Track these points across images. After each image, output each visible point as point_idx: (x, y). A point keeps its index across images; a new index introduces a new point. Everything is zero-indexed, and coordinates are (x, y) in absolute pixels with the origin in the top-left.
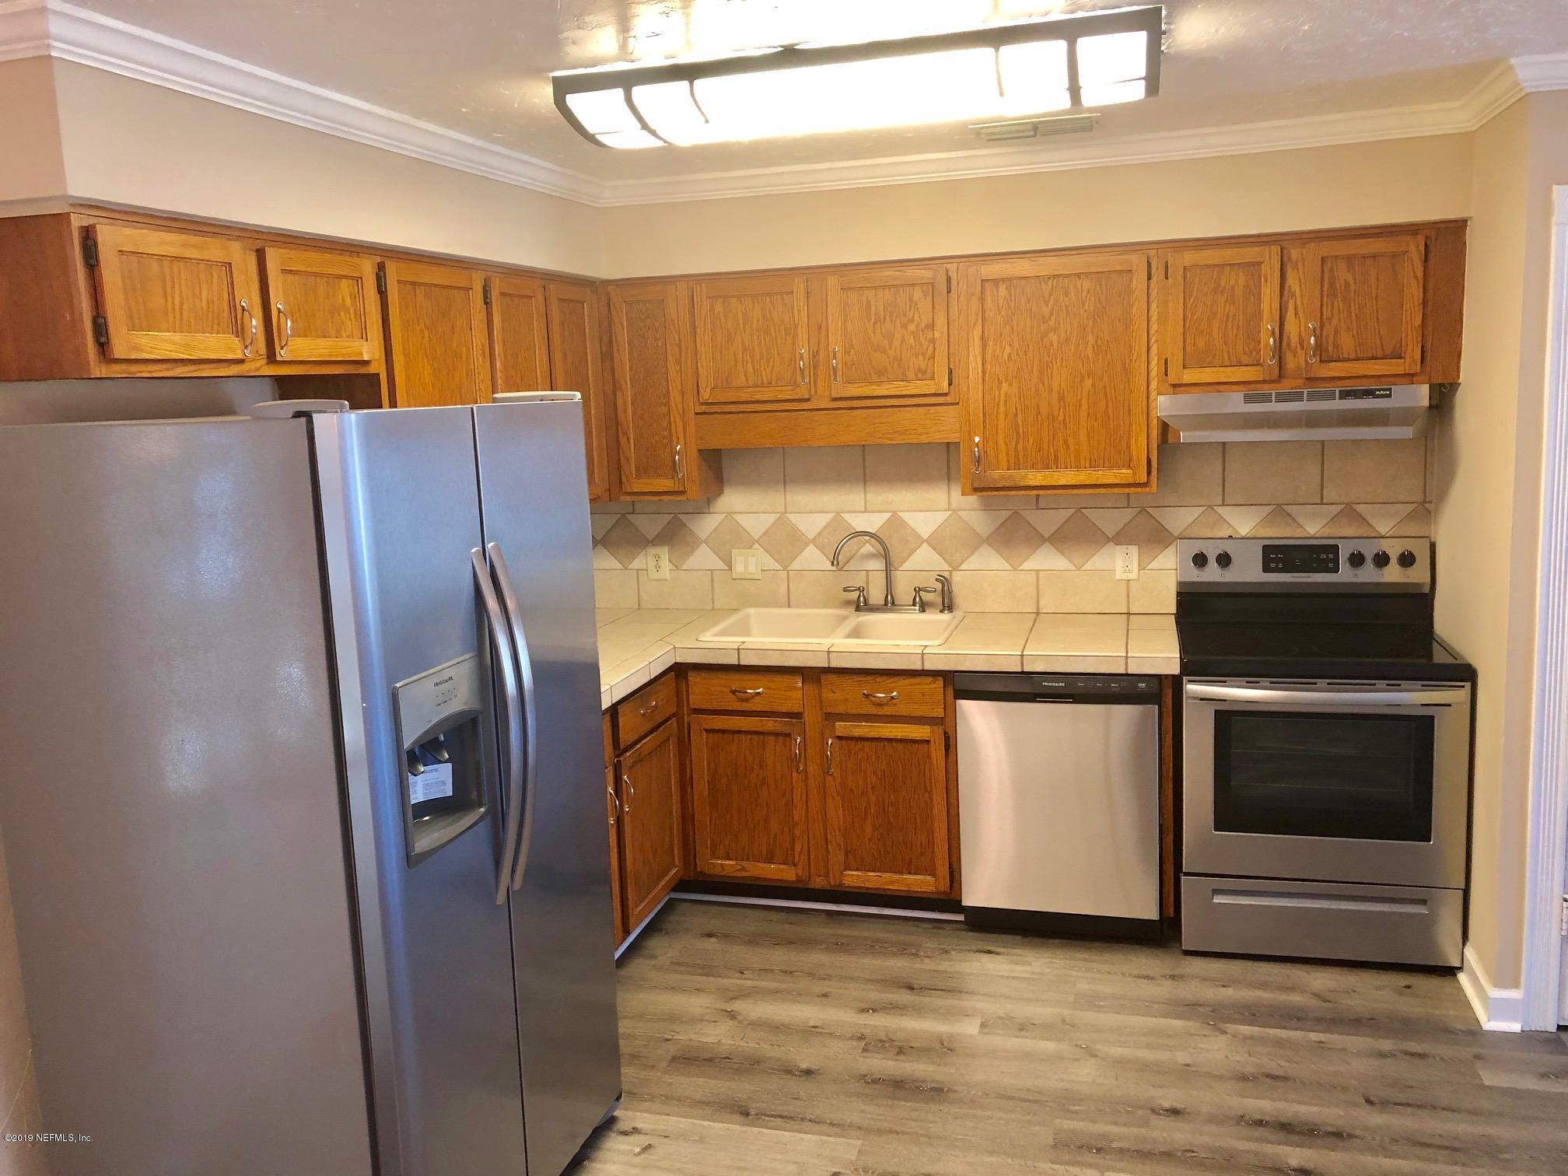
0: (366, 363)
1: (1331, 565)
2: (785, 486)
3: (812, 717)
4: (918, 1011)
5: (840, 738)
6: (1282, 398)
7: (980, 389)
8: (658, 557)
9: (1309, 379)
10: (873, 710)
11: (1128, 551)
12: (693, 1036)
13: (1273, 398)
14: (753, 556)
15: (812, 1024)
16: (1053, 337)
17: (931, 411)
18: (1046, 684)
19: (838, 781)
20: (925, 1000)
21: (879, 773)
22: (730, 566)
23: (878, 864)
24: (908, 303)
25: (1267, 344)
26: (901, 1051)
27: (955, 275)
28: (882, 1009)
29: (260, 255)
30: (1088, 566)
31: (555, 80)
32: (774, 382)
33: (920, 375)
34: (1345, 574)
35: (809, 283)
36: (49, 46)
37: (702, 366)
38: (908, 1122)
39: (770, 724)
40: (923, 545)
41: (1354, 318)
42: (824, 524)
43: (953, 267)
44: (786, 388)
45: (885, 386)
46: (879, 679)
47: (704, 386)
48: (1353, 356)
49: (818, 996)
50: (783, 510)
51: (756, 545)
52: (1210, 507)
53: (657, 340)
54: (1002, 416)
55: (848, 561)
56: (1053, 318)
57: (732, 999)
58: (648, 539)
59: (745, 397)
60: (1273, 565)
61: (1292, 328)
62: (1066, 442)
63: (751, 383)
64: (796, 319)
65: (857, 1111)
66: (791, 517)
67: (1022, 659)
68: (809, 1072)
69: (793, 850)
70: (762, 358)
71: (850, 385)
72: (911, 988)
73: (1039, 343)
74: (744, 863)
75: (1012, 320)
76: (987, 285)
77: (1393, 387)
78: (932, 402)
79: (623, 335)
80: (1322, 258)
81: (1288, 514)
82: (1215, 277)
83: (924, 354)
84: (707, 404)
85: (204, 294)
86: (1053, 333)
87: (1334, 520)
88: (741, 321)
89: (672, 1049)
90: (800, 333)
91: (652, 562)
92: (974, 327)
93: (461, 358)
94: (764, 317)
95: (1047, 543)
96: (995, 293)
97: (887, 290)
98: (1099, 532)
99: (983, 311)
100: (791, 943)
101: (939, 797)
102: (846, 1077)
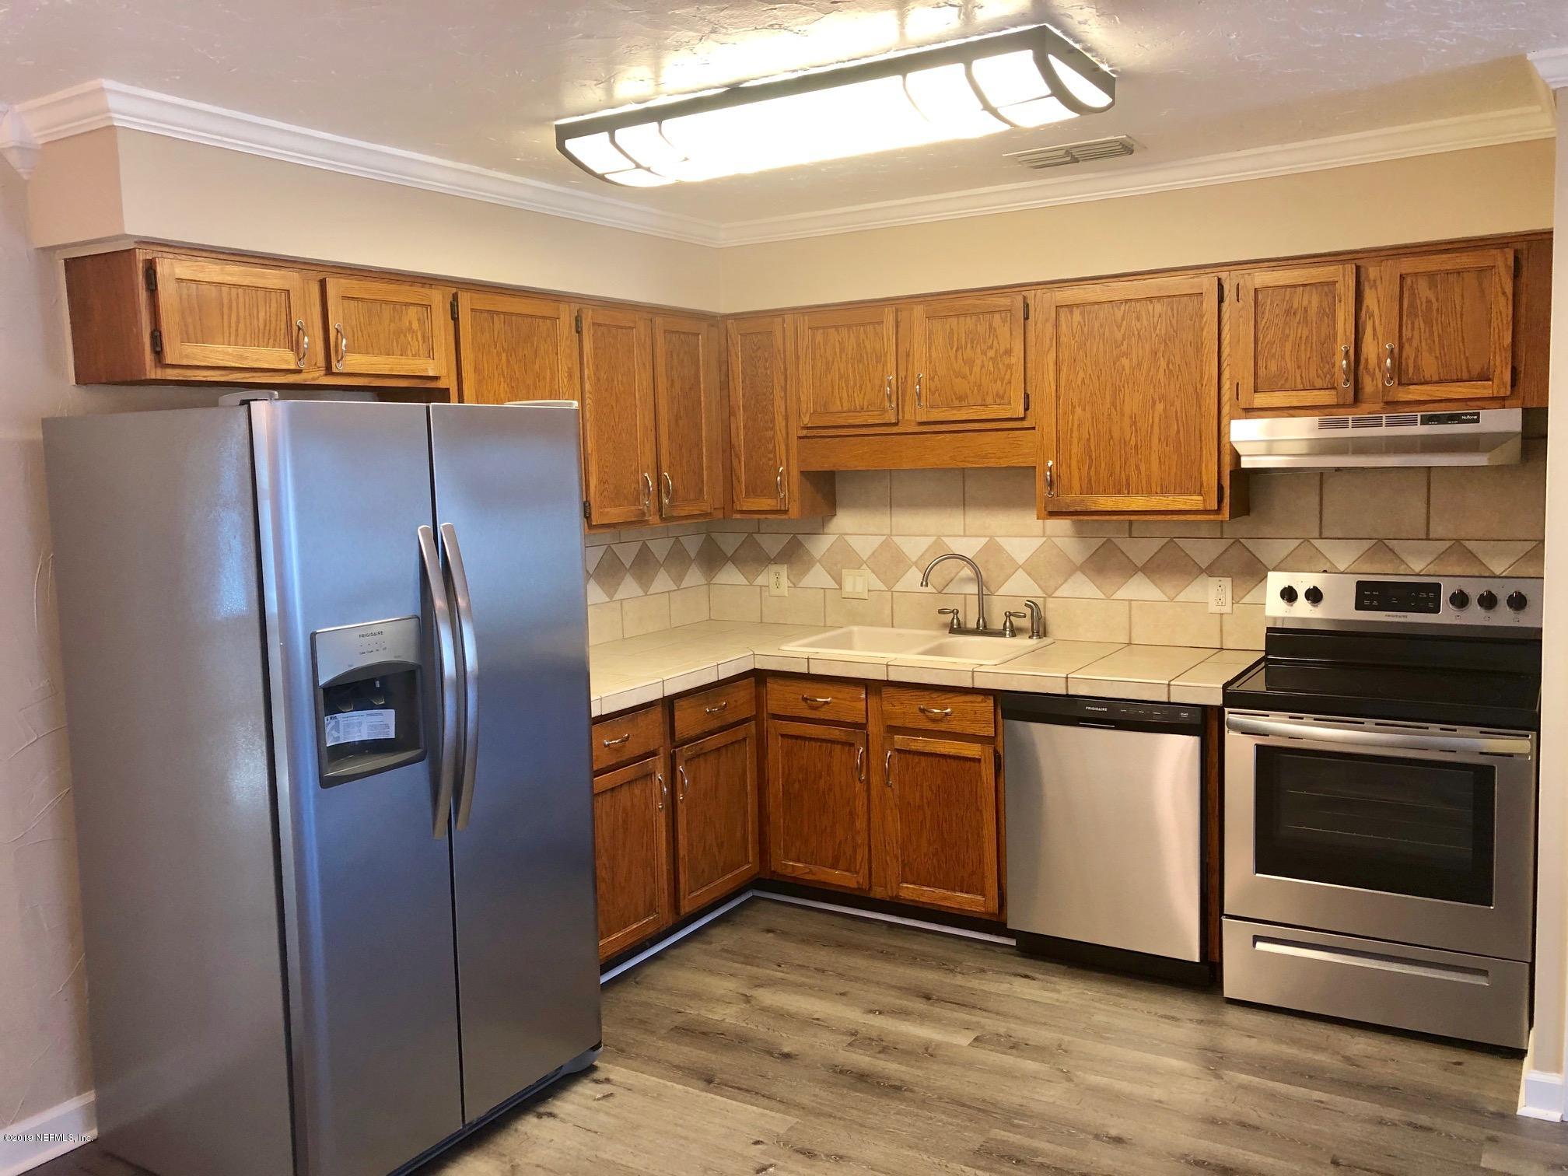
0: (436, 378)
1: (1431, 605)
2: (891, 510)
3: (875, 729)
4: (922, 1018)
5: (899, 751)
6: (1358, 423)
7: (1053, 414)
8: (777, 573)
9: (1387, 403)
10: (931, 726)
11: (1220, 583)
12: (703, 1012)
13: (1350, 424)
14: (861, 576)
15: (815, 1016)
16: (1125, 361)
17: (1010, 436)
18: (1089, 708)
19: (897, 792)
20: (937, 1010)
21: (934, 788)
22: (839, 581)
23: (933, 879)
24: (988, 330)
25: (1341, 366)
26: (884, 1050)
27: (1033, 302)
28: (888, 1012)
29: (323, 284)
30: (1182, 597)
31: (558, 127)
32: (865, 407)
33: (998, 401)
34: (1447, 615)
35: (899, 313)
36: (110, 118)
37: (803, 392)
38: (852, 1111)
39: (836, 733)
40: (1018, 572)
41: (1437, 340)
42: (925, 547)
43: (1030, 295)
44: (875, 413)
45: (964, 411)
46: (934, 695)
47: (804, 411)
48: (1435, 378)
49: (837, 994)
50: (887, 531)
51: (865, 565)
52: (1307, 540)
53: (766, 369)
54: (1075, 440)
55: (947, 585)
56: (1125, 343)
57: (756, 986)
58: (770, 558)
59: (841, 422)
60: (1367, 603)
61: (1370, 349)
62: (1137, 467)
63: (845, 409)
64: (886, 347)
65: (809, 1093)
66: (895, 539)
67: (1067, 681)
68: (787, 1056)
69: (855, 858)
70: (855, 384)
71: (933, 410)
72: (928, 998)
73: (1111, 369)
74: (812, 867)
75: (1085, 344)
76: (1061, 310)
77: (1481, 411)
78: (1010, 427)
79: (737, 366)
80: (1401, 276)
81: (1390, 550)
82: (1287, 298)
83: (1002, 380)
84: (808, 428)
85: (262, 314)
86: (1125, 357)
87: (1441, 557)
88: (838, 350)
89: (679, 1020)
90: (889, 361)
91: (773, 579)
92: (1048, 351)
93: (544, 378)
94: (858, 345)
95: (1140, 573)
96: (1069, 318)
97: (968, 318)
98: (1192, 563)
99: (1058, 337)
100: (840, 946)
101: (989, 815)
102: (819, 1065)
